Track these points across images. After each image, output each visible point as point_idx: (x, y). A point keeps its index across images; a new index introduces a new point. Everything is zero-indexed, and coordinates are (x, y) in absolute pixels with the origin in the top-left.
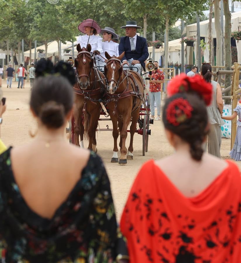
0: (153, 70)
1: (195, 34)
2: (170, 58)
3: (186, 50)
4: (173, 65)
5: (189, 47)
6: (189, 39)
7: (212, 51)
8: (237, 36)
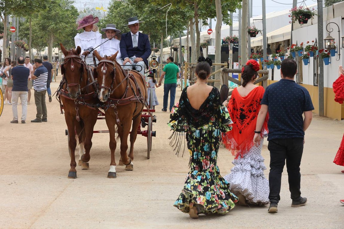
0: (157, 68)
1: (178, 44)
2: (164, 58)
3: (173, 53)
4: (166, 62)
5: (175, 52)
6: (175, 47)
7: (189, 54)
8: (203, 46)
